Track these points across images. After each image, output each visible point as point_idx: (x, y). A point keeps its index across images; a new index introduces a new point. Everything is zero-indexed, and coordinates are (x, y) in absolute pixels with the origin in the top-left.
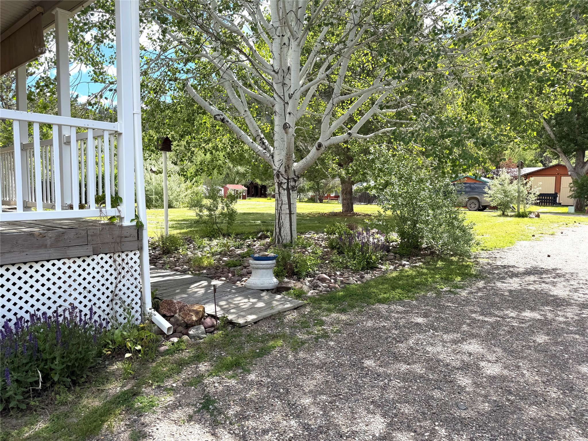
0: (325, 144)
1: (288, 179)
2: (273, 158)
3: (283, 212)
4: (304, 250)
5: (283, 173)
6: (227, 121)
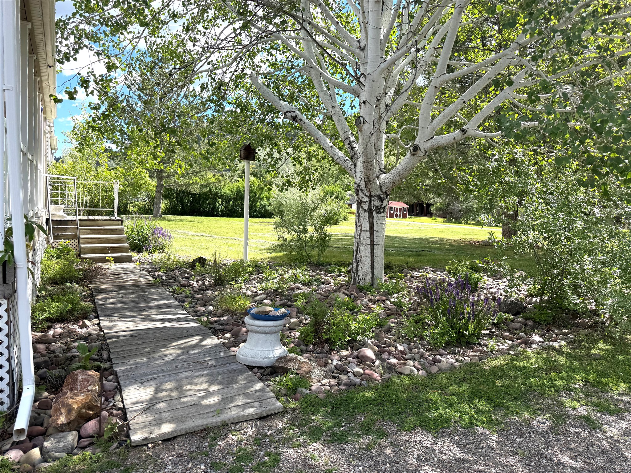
0: (425, 146)
1: (370, 197)
2: (355, 167)
3: (362, 242)
4: (384, 298)
5: (364, 188)
6: (300, 119)
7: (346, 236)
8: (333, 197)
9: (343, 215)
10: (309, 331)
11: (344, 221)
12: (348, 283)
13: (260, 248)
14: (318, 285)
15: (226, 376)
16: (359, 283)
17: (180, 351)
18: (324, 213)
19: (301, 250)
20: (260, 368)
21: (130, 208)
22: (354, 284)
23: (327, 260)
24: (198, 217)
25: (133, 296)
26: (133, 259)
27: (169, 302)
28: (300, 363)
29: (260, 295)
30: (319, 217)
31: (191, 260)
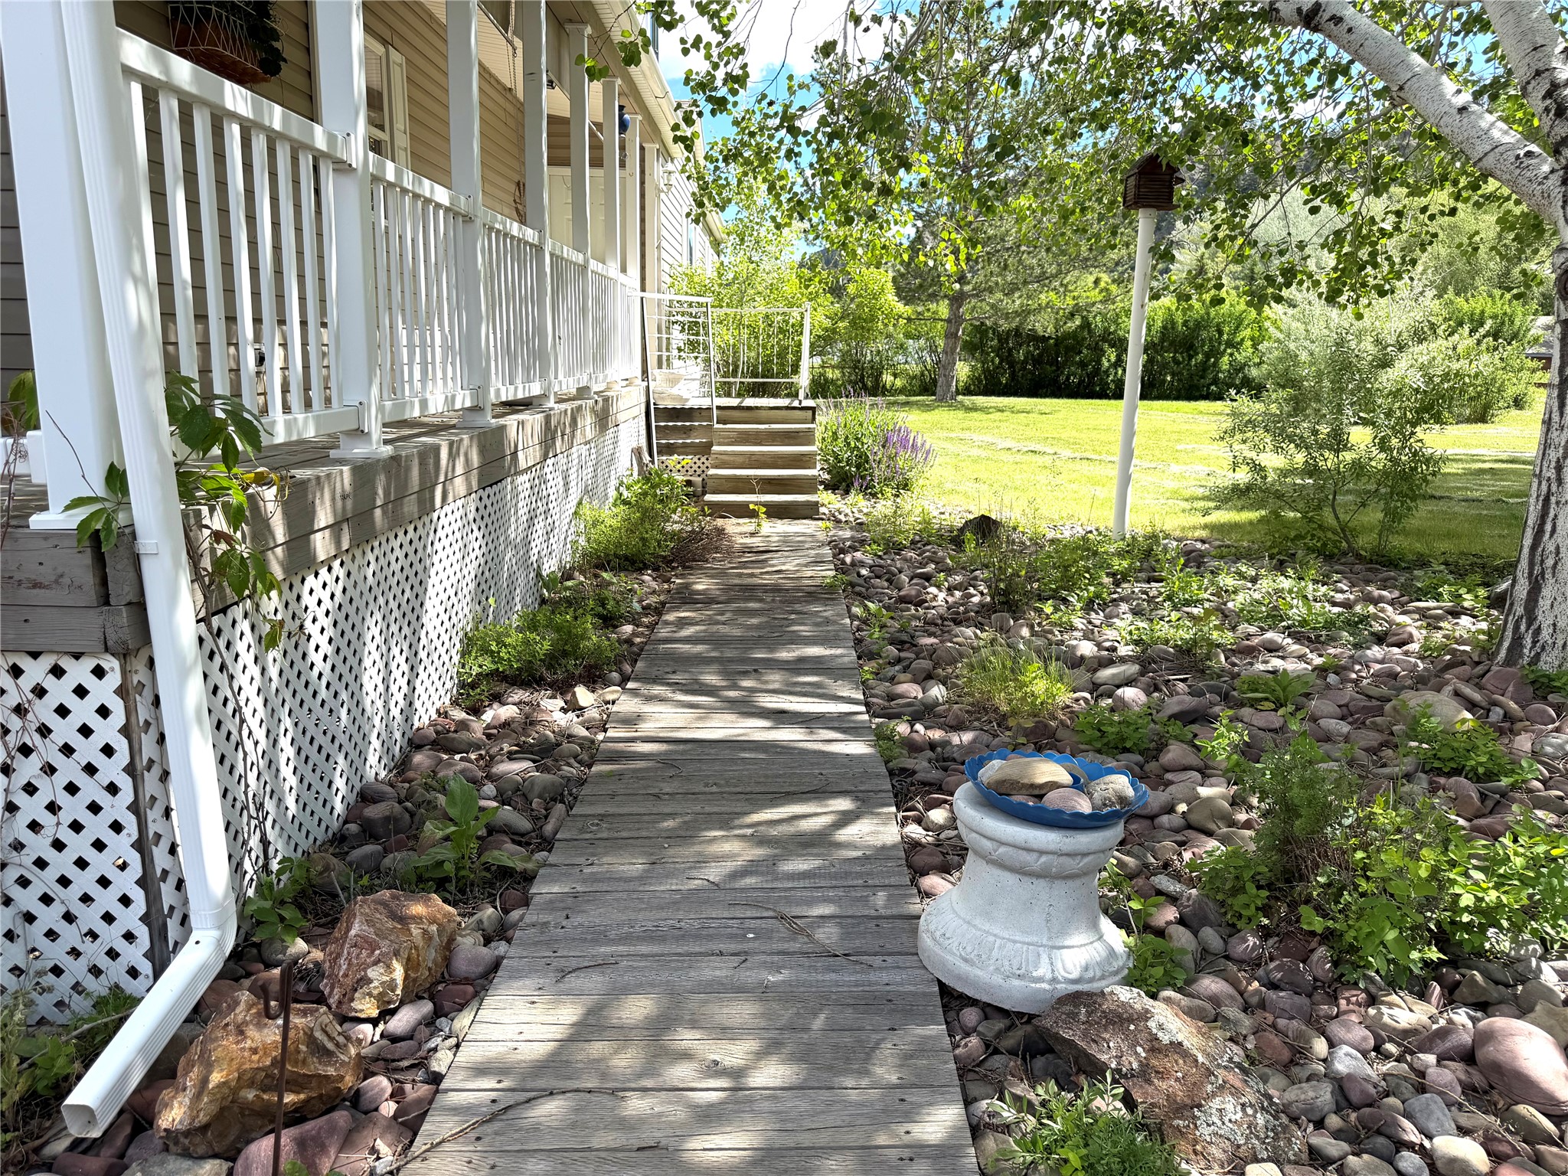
6: (1333, 18)
7: (1512, 462)
8: (1482, 331)
9: (1511, 392)
10: (1247, 875)
11: (1514, 412)
12: (1487, 652)
13: (1187, 493)
14: (1357, 646)
15: (848, 1016)
16: (1536, 659)
17: (759, 852)
18: (1416, 380)
19: (1319, 508)
20: (990, 1011)
21: (887, 378)
22: (1509, 661)
23: (1419, 546)
24: (1047, 401)
25: (754, 621)
26: (822, 510)
27: (833, 651)
28: (1155, 1047)
29: (1123, 660)
30: (1396, 394)
31: (959, 523)
